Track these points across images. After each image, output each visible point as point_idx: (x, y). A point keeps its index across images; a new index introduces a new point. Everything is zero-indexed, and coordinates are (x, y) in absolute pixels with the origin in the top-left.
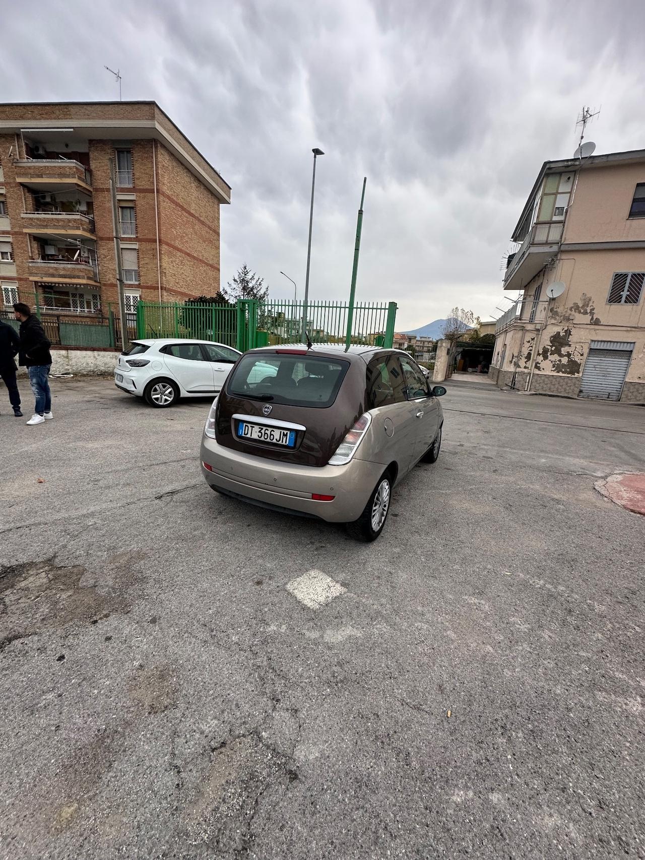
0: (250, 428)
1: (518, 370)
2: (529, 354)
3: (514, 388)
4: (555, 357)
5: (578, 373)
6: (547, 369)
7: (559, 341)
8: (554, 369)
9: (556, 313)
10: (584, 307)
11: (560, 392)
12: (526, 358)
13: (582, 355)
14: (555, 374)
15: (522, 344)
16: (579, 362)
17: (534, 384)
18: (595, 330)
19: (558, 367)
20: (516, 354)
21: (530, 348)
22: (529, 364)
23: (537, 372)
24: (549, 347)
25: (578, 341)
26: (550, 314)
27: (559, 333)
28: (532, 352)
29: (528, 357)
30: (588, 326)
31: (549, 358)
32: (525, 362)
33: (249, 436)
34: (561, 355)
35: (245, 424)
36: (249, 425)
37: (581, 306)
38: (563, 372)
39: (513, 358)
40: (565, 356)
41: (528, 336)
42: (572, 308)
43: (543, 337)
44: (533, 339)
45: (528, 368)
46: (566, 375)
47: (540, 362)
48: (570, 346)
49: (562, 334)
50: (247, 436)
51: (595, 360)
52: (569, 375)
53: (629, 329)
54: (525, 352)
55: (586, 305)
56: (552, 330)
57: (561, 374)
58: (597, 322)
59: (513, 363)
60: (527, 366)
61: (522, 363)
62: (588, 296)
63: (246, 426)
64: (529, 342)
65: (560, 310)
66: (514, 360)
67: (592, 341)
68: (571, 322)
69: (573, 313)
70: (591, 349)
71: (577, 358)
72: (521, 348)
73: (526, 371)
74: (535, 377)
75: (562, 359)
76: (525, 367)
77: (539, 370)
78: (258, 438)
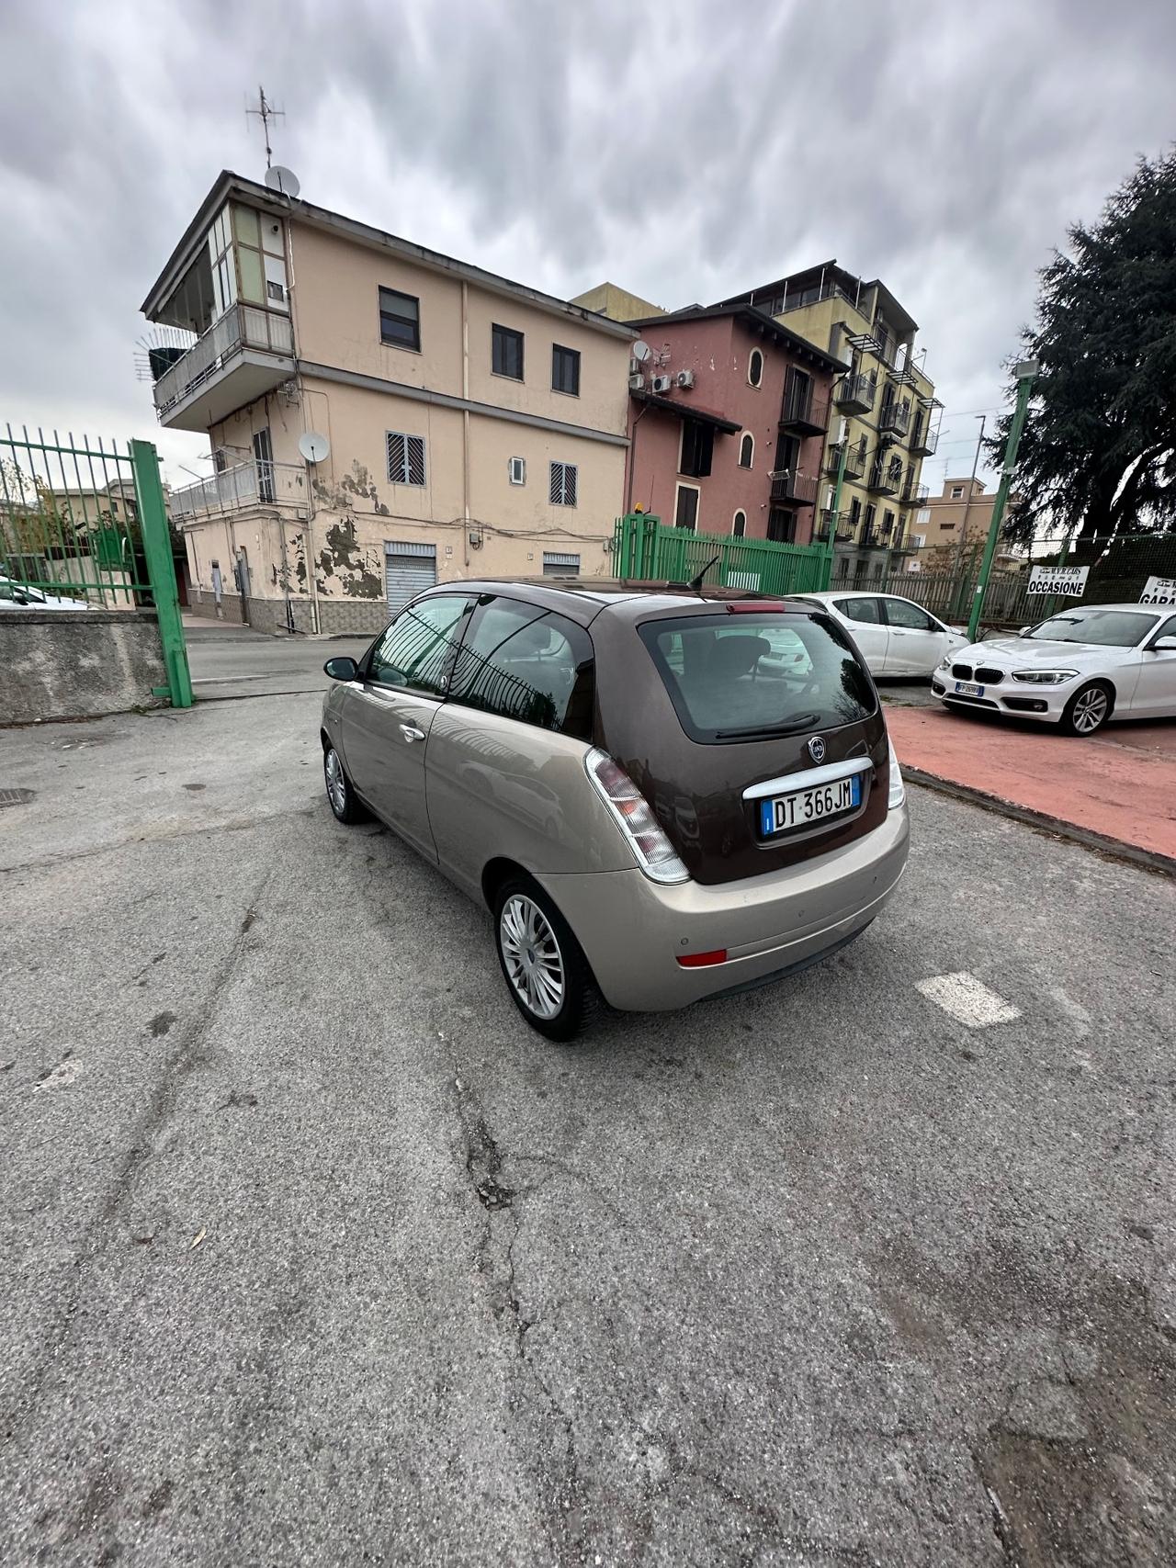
0: (788, 805)
1: (291, 596)
2: (301, 566)
3: (294, 632)
4: (341, 570)
5: (381, 595)
6: (338, 593)
7: (342, 541)
8: (346, 590)
9: (323, 491)
10: (359, 484)
11: (366, 629)
12: (298, 573)
13: (379, 565)
14: (350, 598)
15: (283, 547)
16: (377, 576)
17: (324, 620)
18: (386, 524)
19: (352, 587)
20: (279, 567)
21: (300, 555)
22: (306, 584)
23: (323, 598)
24: (330, 553)
25: (368, 542)
26: (315, 493)
27: (336, 527)
28: (306, 562)
29: (301, 570)
30: (375, 518)
31: (335, 573)
32: (299, 581)
33: (787, 824)
34: (350, 566)
35: (774, 802)
36: (784, 800)
37: (356, 481)
38: (361, 596)
39: (275, 574)
40: (356, 567)
41: (291, 532)
42: (344, 483)
43: (315, 534)
44: (300, 537)
45: (306, 591)
46: (365, 600)
47: (322, 579)
48: (358, 549)
49: (343, 529)
50: (785, 826)
51: (396, 572)
52: (371, 600)
53: (424, 524)
54: (293, 562)
55: (362, 481)
56: (325, 523)
57: (358, 599)
58: (383, 511)
59: (278, 584)
60: (304, 587)
61: (293, 580)
62: (361, 465)
63: (777, 804)
64: (294, 542)
65: (328, 485)
66: (278, 578)
67: (386, 542)
68: (349, 508)
69: (348, 492)
70: (387, 555)
71: (373, 571)
72: (284, 554)
73: (305, 597)
74: (325, 607)
75: (353, 572)
76: (302, 591)
77: (326, 594)
78: (806, 819)
